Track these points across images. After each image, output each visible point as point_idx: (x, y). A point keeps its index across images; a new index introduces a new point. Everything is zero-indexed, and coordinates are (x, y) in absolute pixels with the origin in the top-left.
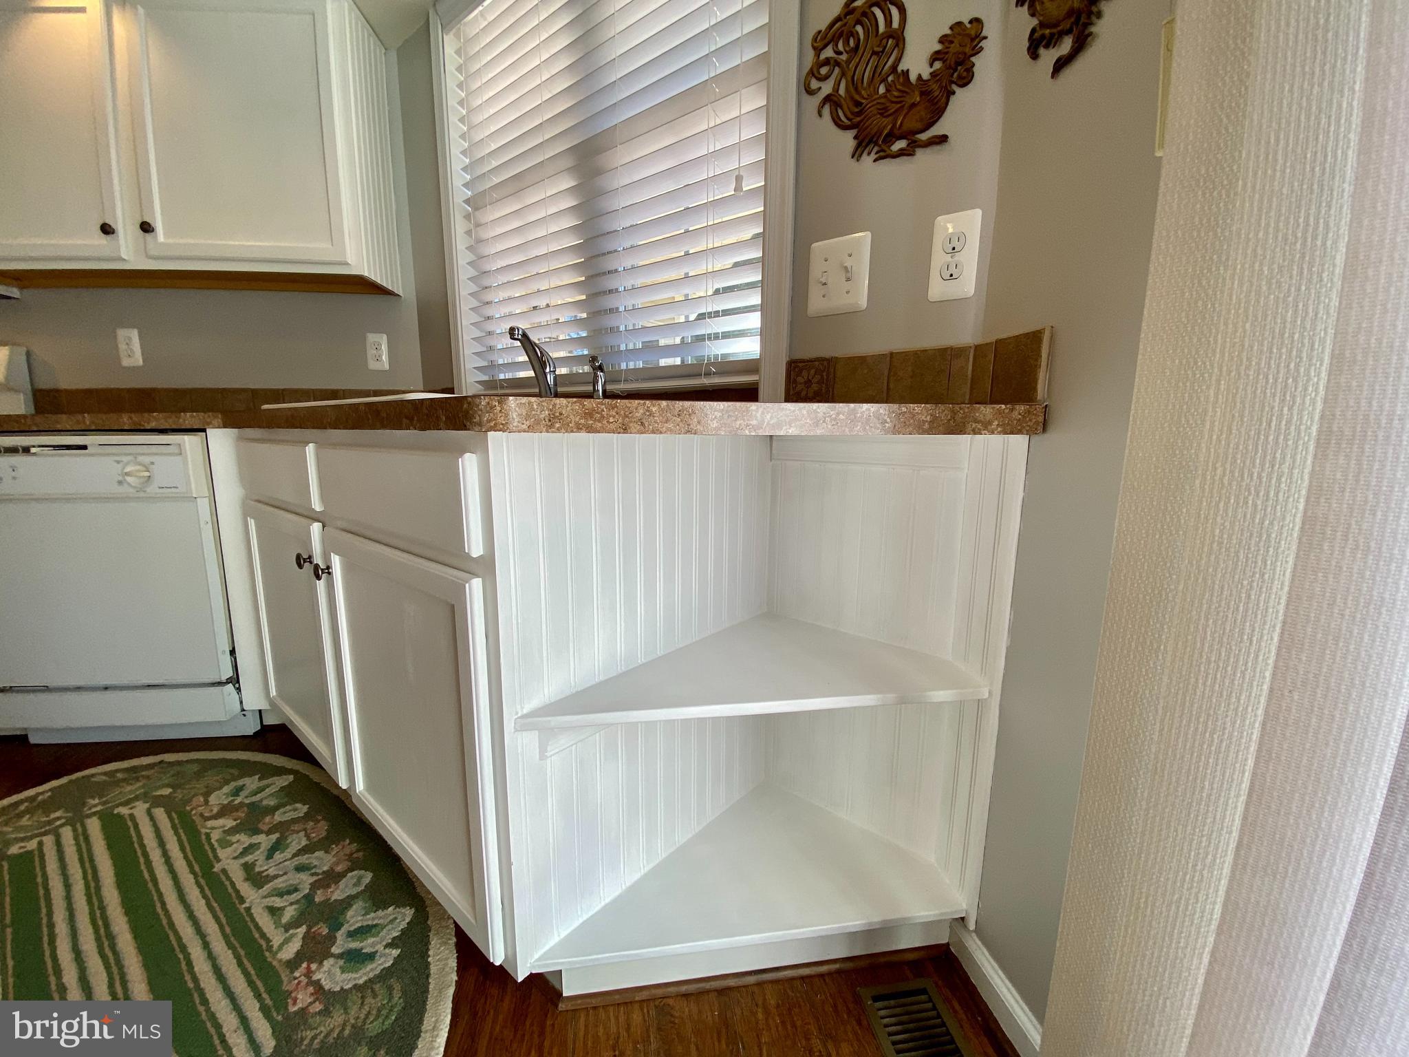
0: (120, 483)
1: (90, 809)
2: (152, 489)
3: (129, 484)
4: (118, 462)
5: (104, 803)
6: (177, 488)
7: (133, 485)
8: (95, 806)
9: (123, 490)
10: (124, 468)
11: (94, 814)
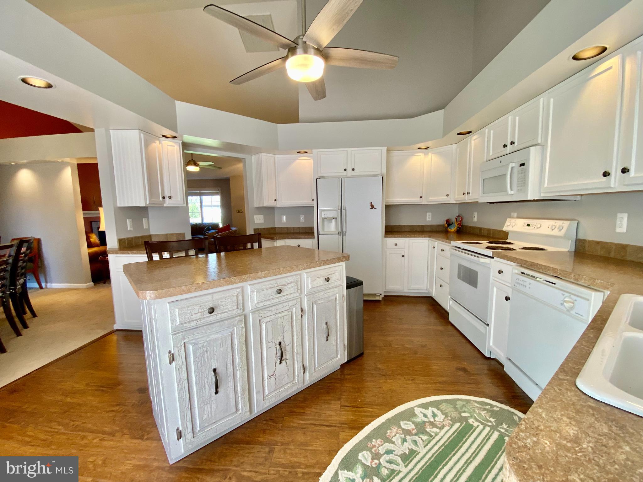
0: (562, 304)
1: (501, 428)
2: (573, 312)
3: (564, 306)
4: (563, 295)
5: (506, 430)
6: (583, 316)
7: (566, 307)
8: (503, 428)
9: (562, 307)
10: (564, 299)
11: (499, 431)
